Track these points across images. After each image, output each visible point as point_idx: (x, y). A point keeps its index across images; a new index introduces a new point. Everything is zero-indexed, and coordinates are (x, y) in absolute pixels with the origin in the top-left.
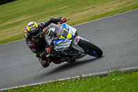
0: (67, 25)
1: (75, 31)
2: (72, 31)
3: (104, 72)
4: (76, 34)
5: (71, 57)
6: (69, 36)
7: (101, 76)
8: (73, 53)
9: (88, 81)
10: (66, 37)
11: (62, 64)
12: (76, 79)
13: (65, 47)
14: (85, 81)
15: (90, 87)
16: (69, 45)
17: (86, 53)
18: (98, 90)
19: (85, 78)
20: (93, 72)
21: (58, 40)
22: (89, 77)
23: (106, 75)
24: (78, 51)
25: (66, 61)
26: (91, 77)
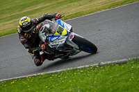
0: (62, 22)
1: (70, 27)
2: (67, 27)
3: (123, 60)
4: (71, 31)
5: (65, 53)
6: (64, 32)
7: (120, 64)
8: (67, 50)
9: (107, 68)
10: (61, 34)
11: (55, 60)
12: (95, 67)
13: (60, 43)
14: (104, 68)
15: (109, 74)
16: (64, 42)
17: (81, 49)
18: (117, 77)
19: (104, 65)
20: (111, 60)
21: (53, 36)
22: (108, 65)
23: (125, 63)
24: (72, 47)
25: (59, 57)
26: (110, 64)
